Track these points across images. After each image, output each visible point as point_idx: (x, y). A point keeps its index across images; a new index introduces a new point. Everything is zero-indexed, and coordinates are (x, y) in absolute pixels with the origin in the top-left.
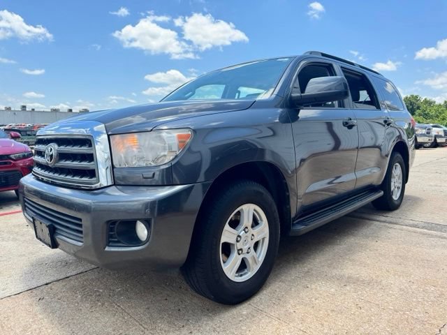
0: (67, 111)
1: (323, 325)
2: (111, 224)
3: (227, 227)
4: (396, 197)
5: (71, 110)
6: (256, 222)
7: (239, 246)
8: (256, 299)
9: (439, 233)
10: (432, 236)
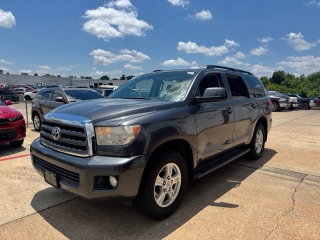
0: (33, 75)
1: (209, 231)
2: (97, 178)
3: (158, 177)
4: (258, 151)
5: (36, 75)
6: (174, 173)
7: (165, 187)
8: (173, 217)
9: (280, 175)
10: (276, 177)
